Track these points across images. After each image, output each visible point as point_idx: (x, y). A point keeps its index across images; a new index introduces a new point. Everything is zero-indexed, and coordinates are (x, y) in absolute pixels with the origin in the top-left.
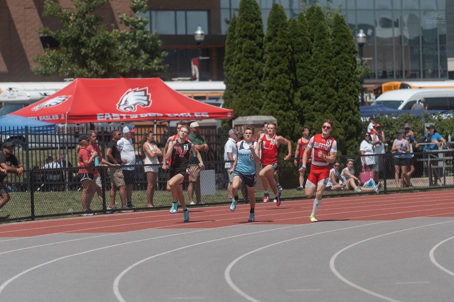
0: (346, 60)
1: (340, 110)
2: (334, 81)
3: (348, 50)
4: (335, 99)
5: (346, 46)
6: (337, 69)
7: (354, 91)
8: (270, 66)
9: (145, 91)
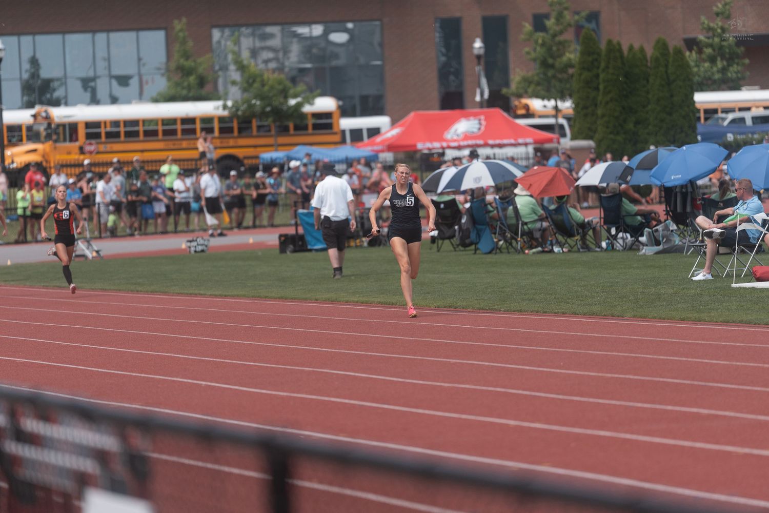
4: (668, 123)
8: (603, 95)
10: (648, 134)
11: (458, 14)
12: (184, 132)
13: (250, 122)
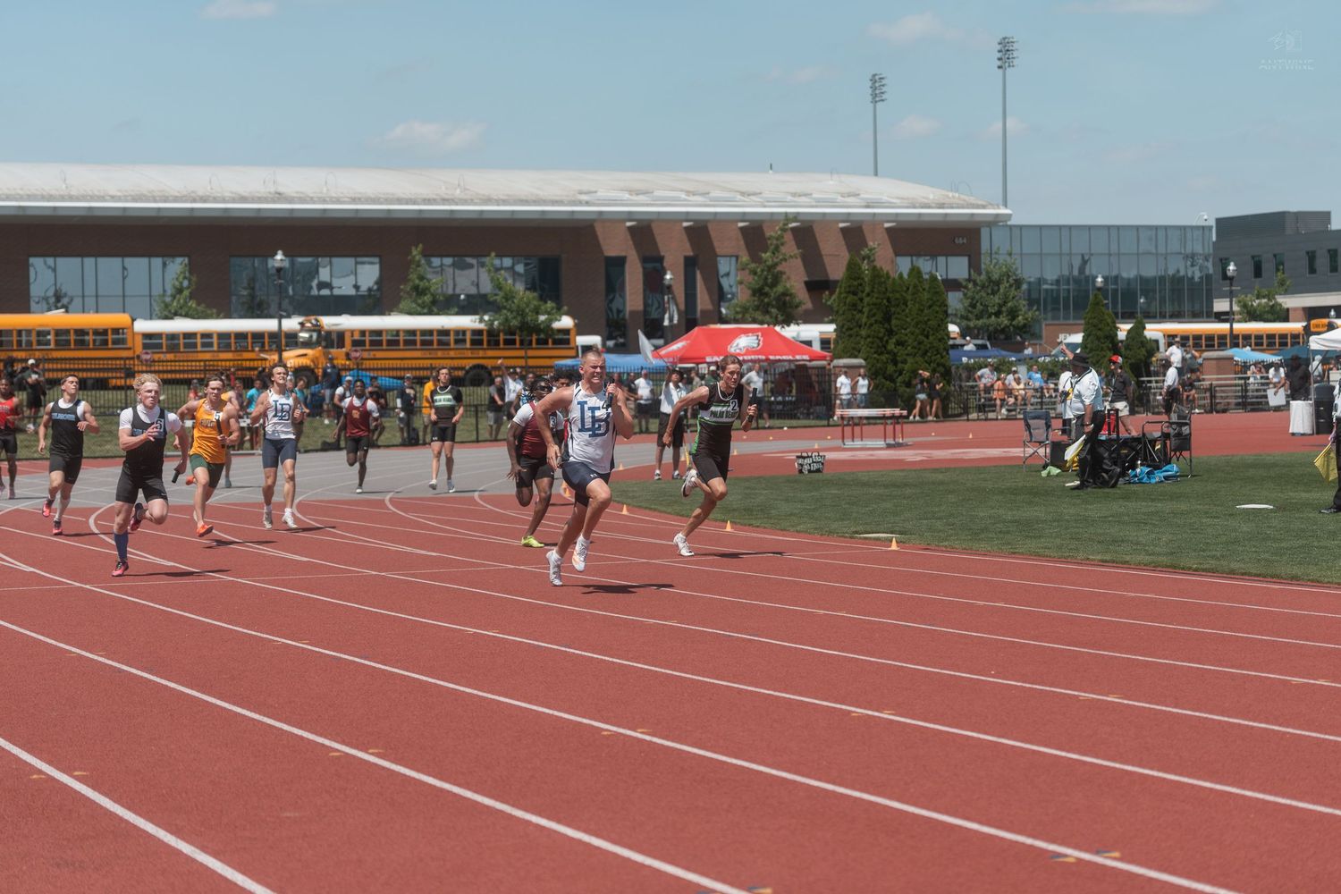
0: (937, 312)
1: (929, 354)
2: (924, 330)
3: (939, 304)
4: (925, 346)
5: (938, 301)
6: (929, 320)
7: (944, 339)
8: (868, 317)
9: (758, 336)
10: (907, 355)
11: (623, 254)
12: (440, 343)
13: (499, 336)
